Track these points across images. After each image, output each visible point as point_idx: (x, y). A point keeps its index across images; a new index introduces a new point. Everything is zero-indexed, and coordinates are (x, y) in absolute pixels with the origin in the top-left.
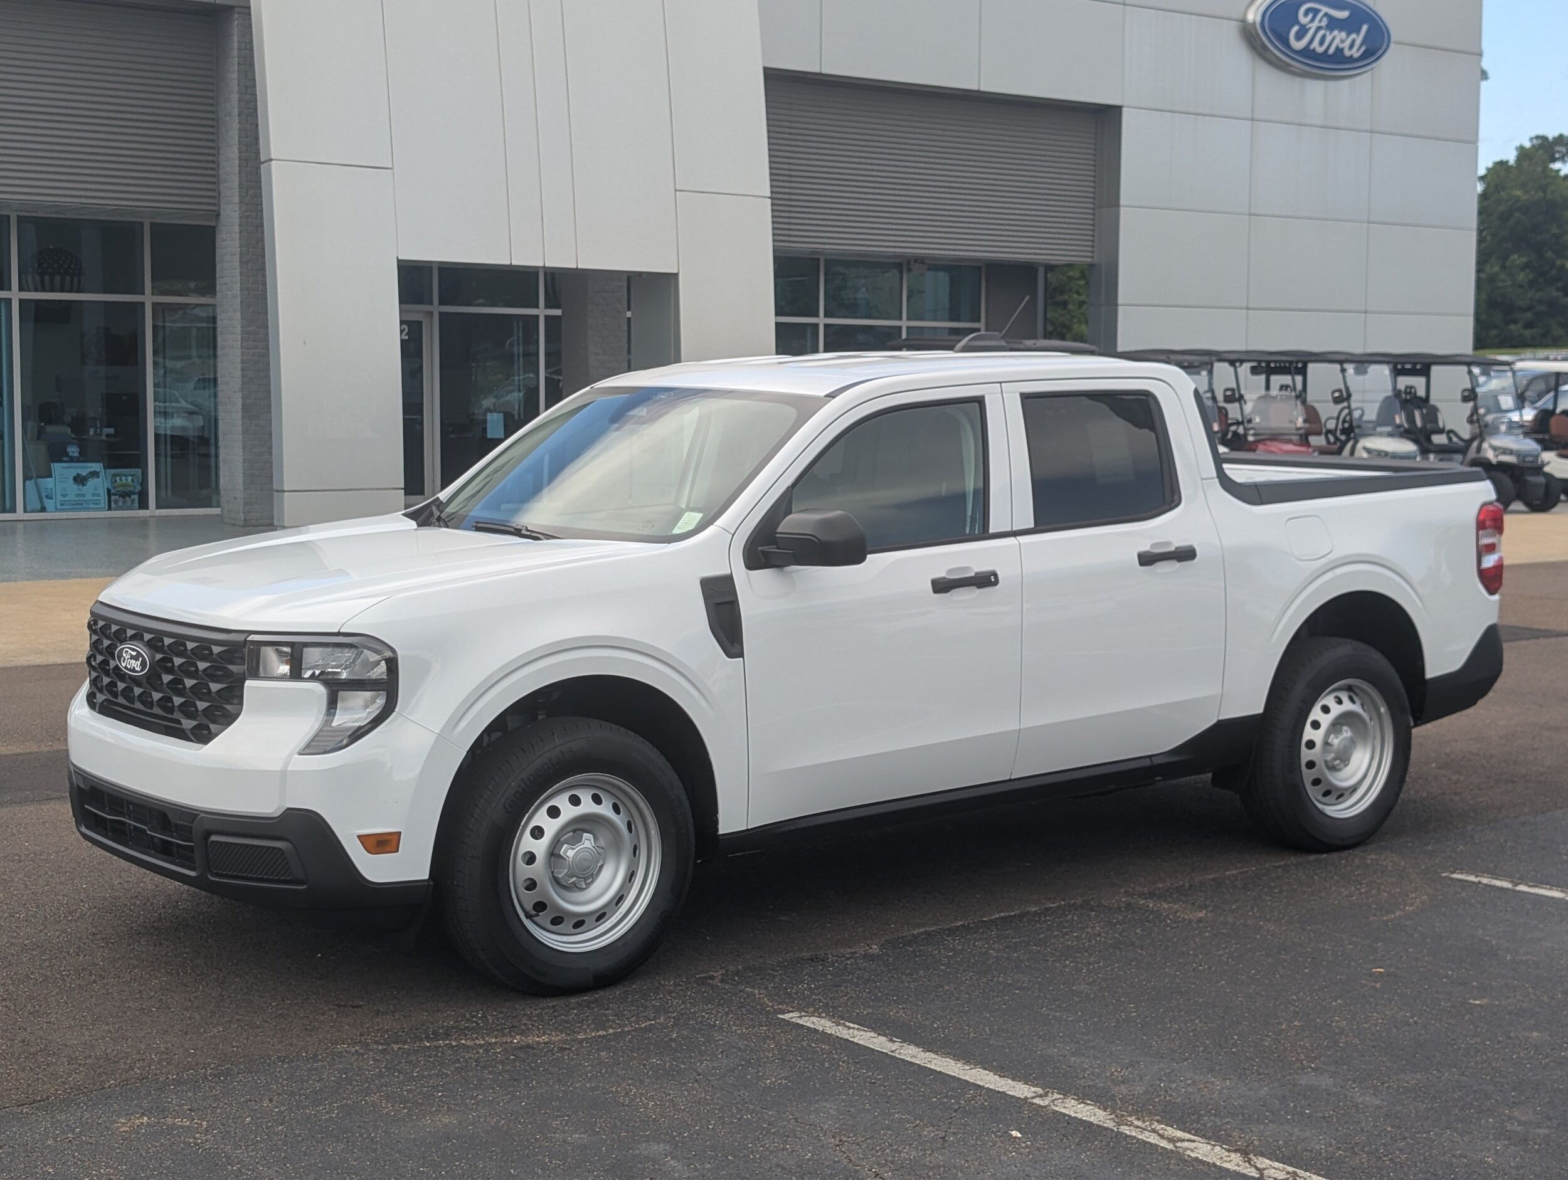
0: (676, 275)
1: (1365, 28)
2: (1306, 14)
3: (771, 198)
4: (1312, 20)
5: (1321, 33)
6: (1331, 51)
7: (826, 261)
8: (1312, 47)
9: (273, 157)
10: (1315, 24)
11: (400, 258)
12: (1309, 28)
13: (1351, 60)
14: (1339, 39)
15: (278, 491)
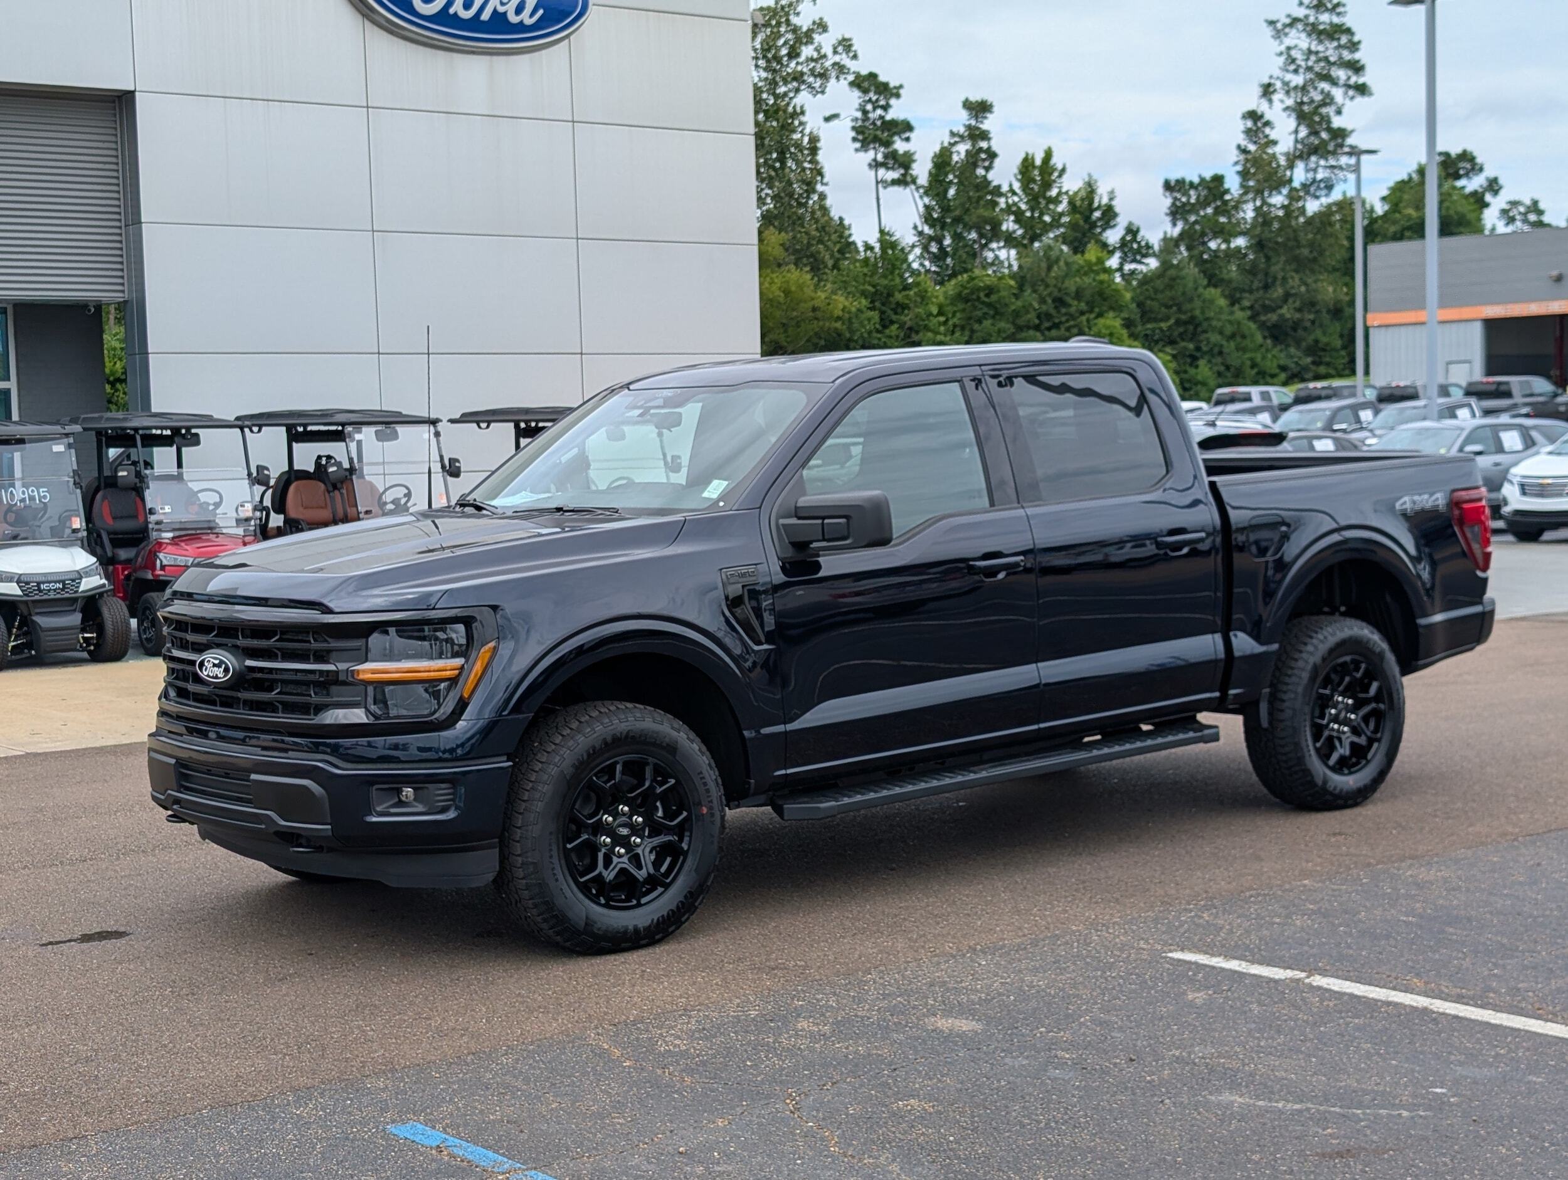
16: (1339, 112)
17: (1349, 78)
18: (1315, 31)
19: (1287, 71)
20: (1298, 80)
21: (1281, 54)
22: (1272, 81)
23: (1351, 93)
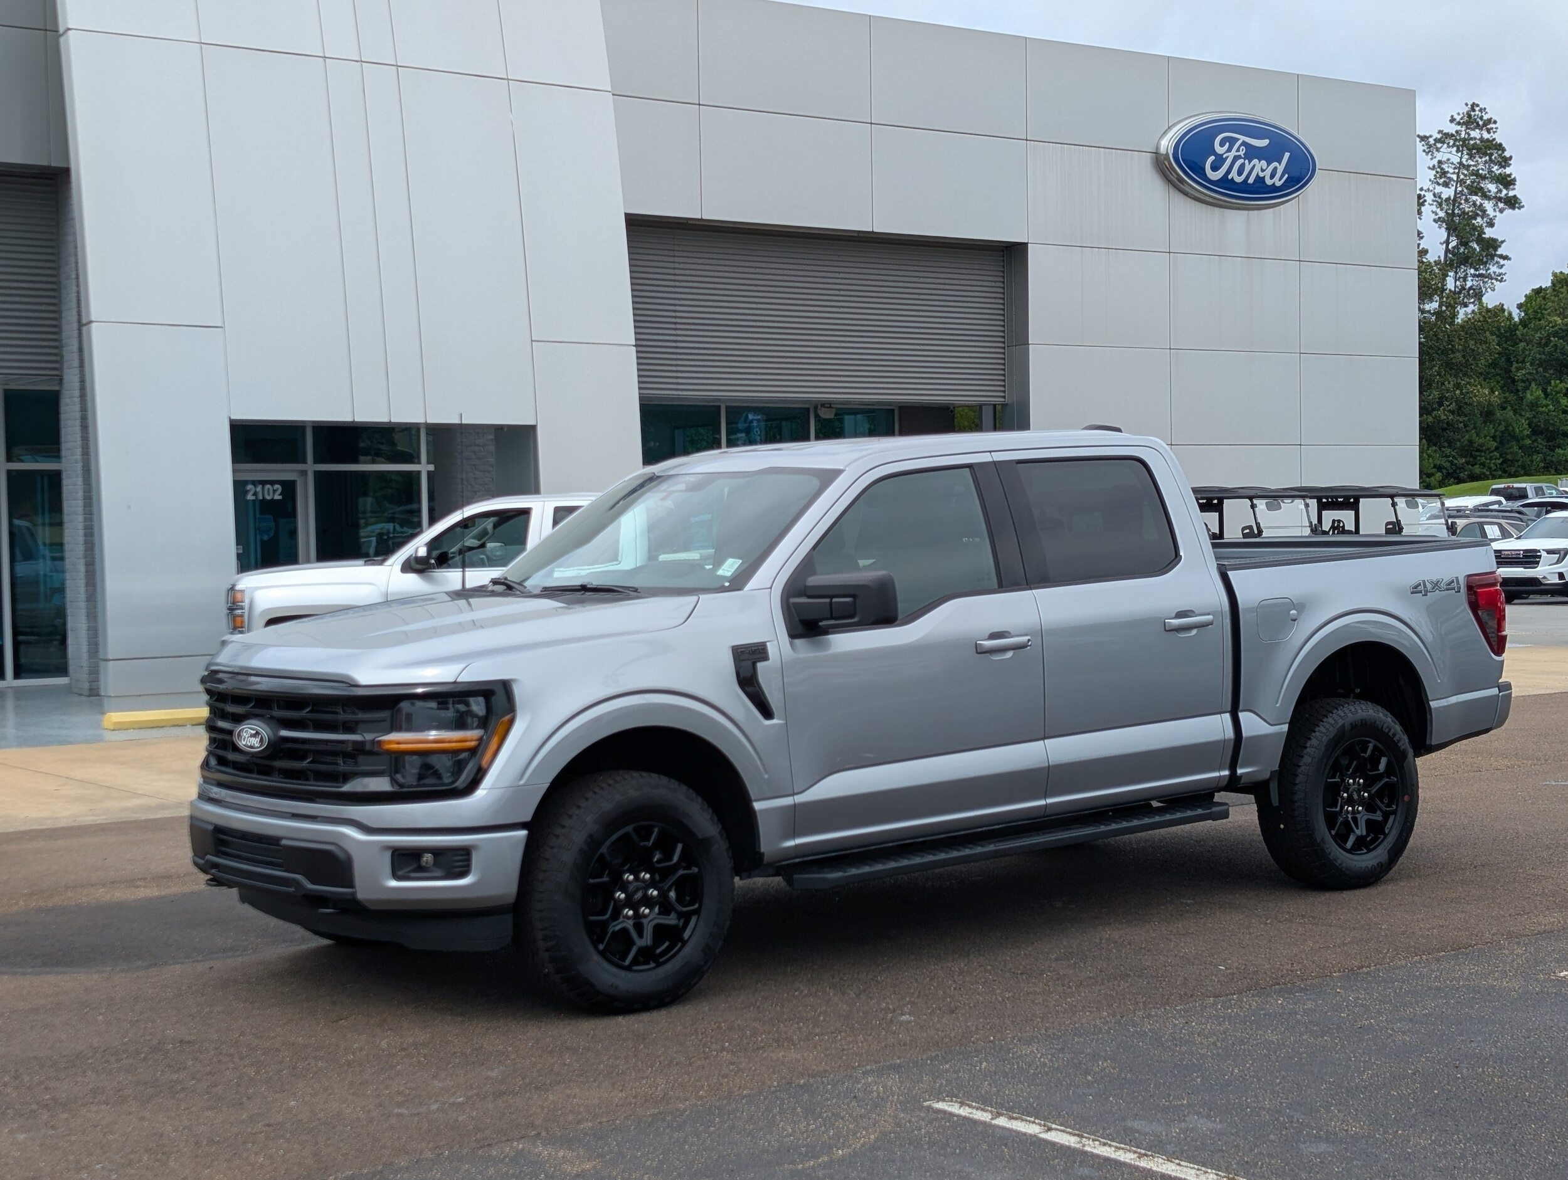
0: (533, 428)
1: (1287, 155)
2: (1222, 144)
3: (636, 346)
4: (1229, 150)
5: (1239, 162)
6: (1251, 181)
7: (727, 408)
8: (1230, 177)
9: (93, 319)
10: (1233, 153)
11: (232, 418)
12: (1227, 157)
13: (1274, 189)
14: (1258, 168)
15: (105, 660)
16: (1491, 224)
17: (1500, 191)
18: (1463, 145)
19: (1438, 184)
20: (1448, 193)
21: (1433, 168)
22: (1423, 193)
23: (1501, 205)
